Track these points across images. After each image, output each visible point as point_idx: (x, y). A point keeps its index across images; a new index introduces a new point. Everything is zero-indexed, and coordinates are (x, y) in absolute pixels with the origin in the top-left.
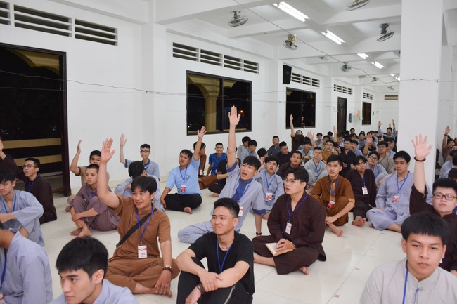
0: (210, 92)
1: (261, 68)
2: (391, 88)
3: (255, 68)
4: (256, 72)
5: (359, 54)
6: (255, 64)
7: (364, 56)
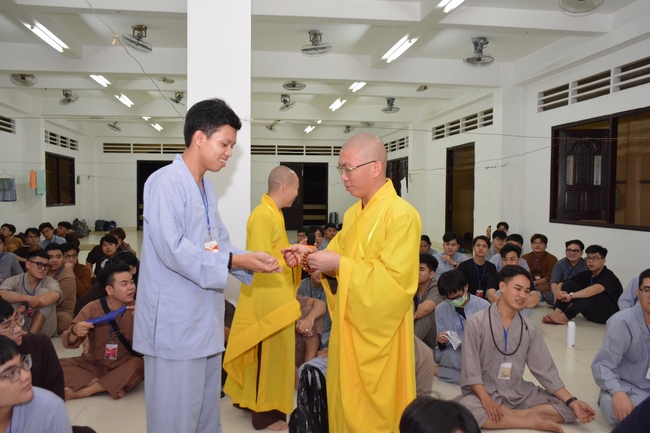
2: (114, 126)
5: (93, 76)
7: (103, 81)
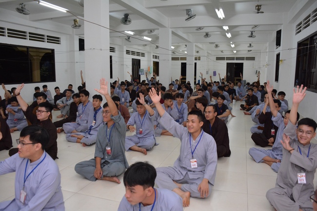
0: (35, 56)
1: (62, 41)
3: (58, 41)
4: (59, 43)
6: (58, 38)
